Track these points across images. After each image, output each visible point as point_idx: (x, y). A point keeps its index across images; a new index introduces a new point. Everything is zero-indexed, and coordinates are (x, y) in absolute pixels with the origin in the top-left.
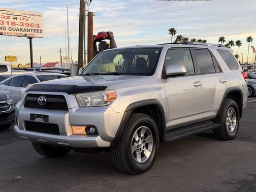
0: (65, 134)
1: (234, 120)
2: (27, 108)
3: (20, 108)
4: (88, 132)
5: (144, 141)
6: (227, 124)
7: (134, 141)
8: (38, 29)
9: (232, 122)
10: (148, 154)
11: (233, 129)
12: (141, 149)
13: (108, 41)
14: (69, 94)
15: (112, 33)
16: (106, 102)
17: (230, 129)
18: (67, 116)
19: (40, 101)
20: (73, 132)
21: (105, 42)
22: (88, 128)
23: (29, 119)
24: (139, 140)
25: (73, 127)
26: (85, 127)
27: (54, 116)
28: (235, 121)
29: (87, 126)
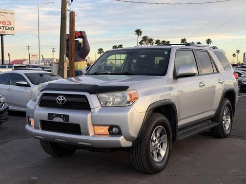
0: (88, 134)
1: (228, 118)
2: (42, 108)
3: (35, 108)
4: (111, 132)
5: (160, 140)
6: (224, 122)
7: (153, 140)
8: (10, 26)
9: (227, 121)
10: (163, 153)
11: (227, 127)
12: (157, 148)
13: (81, 40)
14: (91, 94)
15: (85, 32)
16: (129, 102)
17: (225, 127)
18: (89, 116)
19: (58, 101)
20: (95, 132)
21: (78, 41)
22: (111, 128)
23: (46, 119)
24: (156, 140)
25: (95, 127)
26: (108, 127)
27: (75, 116)
28: (229, 120)
29: (111, 126)
